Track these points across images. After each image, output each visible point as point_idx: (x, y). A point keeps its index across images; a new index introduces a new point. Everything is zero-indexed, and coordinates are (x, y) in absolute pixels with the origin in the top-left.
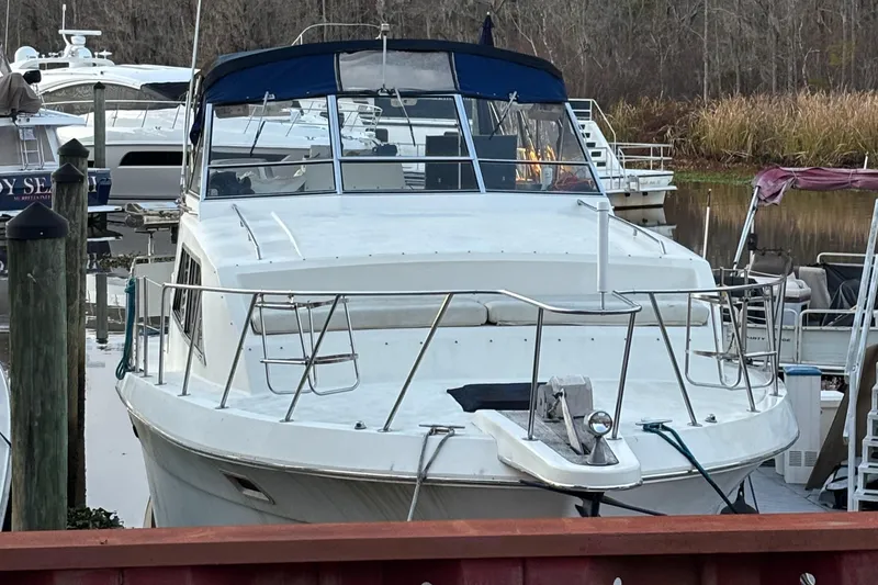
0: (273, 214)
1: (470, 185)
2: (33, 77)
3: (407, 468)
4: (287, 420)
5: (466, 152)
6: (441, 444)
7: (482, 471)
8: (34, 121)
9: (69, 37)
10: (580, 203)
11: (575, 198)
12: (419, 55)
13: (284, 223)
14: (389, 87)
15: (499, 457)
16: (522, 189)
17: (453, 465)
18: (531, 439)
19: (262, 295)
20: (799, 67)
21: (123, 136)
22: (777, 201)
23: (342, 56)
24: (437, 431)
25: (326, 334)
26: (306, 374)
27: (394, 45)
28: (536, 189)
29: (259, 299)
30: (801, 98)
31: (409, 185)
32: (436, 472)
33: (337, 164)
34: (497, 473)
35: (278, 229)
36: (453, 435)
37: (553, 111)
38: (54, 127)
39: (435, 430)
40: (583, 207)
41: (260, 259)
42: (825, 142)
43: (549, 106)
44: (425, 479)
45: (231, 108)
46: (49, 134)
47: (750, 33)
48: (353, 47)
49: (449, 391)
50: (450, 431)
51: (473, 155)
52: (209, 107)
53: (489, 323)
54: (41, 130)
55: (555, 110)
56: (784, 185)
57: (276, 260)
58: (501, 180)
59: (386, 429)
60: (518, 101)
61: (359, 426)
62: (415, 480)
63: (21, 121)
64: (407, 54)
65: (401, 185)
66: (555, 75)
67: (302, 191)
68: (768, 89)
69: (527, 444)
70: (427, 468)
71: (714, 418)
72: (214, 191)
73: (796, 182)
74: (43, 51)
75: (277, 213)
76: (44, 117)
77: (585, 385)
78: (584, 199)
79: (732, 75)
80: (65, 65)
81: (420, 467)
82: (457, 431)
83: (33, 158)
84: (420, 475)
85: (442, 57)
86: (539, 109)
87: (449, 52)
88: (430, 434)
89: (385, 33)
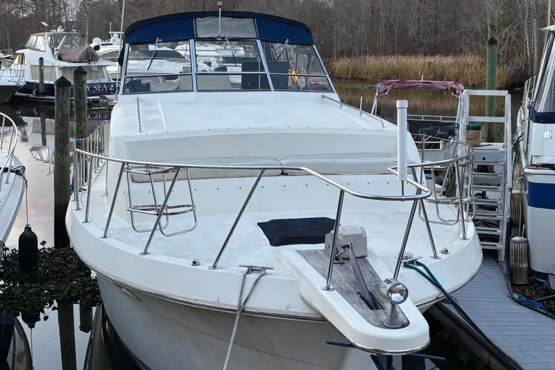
0: (159, 103)
1: (265, 87)
2: (97, 48)
3: (230, 300)
4: (145, 253)
5: (263, 69)
6: (256, 283)
7: (288, 307)
8: (97, 64)
9: (112, 34)
10: (323, 97)
11: (320, 94)
12: (238, 19)
13: (162, 108)
14: (222, 36)
15: (301, 295)
16: (291, 90)
17: (266, 301)
18: (328, 289)
19: (128, 163)
20: (366, 48)
21: (133, 69)
22: (386, 93)
23: (198, 19)
24: (252, 270)
25: (177, 182)
26: (158, 222)
27: (225, 14)
28: (298, 89)
29: (126, 166)
30: (367, 57)
31: (233, 88)
32: (253, 305)
33: (194, 76)
34: (299, 309)
35: (157, 112)
36: (265, 274)
37: (307, 49)
38: (105, 66)
39: (251, 270)
40: (325, 99)
41: (141, 132)
42: (376, 73)
43: (305, 46)
44: (243, 311)
45: (139, 46)
46: (103, 69)
47: (349, 36)
48: (203, 15)
49: (259, 224)
50: (262, 271)
51: (267, 71)
52: (127, 45)
53: (283, 174)
54: (100, 67)
55: (308, 48)
56: (389, 87)
57: (151, 132)
58: (282, 84)
59: (214, 267)
60: (289, 43)
61: (194, 263)
62: (236, 311)
63: (92, 64)
64: (231, 19)
65: (230, 87)
66: (308, 31)
67: (178, 90)
68: (355, 55)
69: (325, 293)
70: (245, 302)
71: (447, 251)
72: (127, 90)
73: (394, 86)
74: (103, 39)
75: (161, 102)
76: (101, 62)
77: (361, 234)
78: (326, 94)
79: (343, 50)
80: (112, 44)
81: (240, 301)
82: (267, 271)
83: (97, 77)
84: (240, 307)
85: (249, 21)
86: (300, 48)
87: (254, 18)
88: (247, 273)
89: (220, 6)
